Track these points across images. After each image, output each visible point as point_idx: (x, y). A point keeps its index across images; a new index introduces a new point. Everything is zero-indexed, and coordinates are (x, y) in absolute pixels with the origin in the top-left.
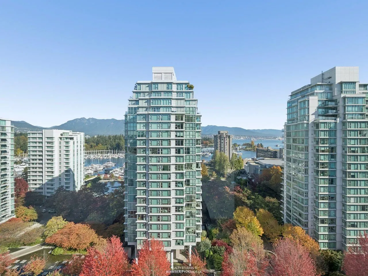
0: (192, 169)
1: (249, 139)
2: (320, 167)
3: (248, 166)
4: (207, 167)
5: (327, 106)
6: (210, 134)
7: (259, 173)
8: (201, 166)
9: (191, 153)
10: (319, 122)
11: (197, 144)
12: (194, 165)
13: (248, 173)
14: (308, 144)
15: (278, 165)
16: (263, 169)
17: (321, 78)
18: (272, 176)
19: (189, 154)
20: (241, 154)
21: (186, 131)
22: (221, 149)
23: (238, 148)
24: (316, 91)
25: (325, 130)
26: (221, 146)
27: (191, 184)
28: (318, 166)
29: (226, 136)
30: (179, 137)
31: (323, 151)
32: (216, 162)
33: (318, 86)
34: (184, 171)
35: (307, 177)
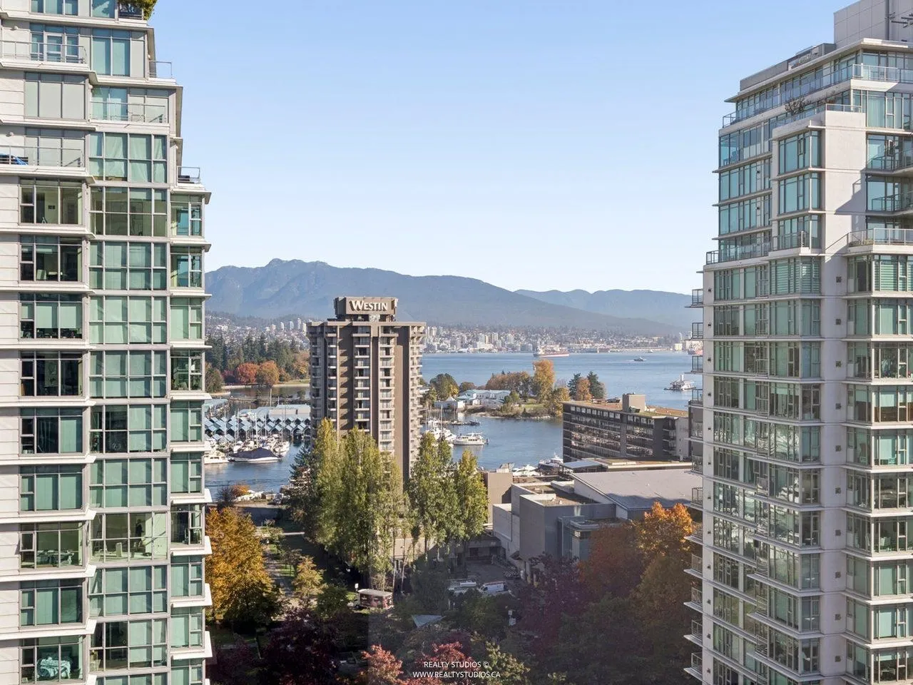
0: (141, 549)
1: (524, 348)
2: (873, 503)
3: (513, 513)
4: (261, 533)
5: (906, 170)
6: (286, 319)
7: (576, 551)
8: (203, 527)
9: (134, 442)
10: (871, 255)
11: (180, 381)
12: (159, 527)
13: (516, 556)
14: (819, 376)
15: (679, 497)
16: (595, 526)
17: (882, 17)
18: (648, 563)
19: (124, 450)
20: (473, 438)
21: (100, 298)
22: (351, 416)
23: (461, 405)
24: (855, 84)
25: (897, 300)
26: (350, 395)
27: (133, 656)
28: (863, 497)
29: (386, 330)
30: (51, 333)
31: (889, 414)
32: (321, 495)
33: (867, 58)
34: (89, 571)
35: (812, 561)
